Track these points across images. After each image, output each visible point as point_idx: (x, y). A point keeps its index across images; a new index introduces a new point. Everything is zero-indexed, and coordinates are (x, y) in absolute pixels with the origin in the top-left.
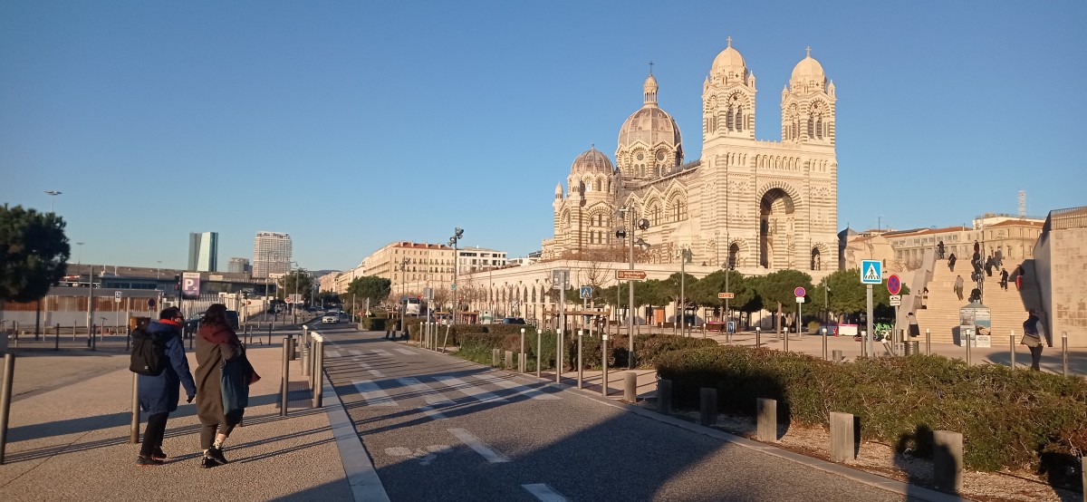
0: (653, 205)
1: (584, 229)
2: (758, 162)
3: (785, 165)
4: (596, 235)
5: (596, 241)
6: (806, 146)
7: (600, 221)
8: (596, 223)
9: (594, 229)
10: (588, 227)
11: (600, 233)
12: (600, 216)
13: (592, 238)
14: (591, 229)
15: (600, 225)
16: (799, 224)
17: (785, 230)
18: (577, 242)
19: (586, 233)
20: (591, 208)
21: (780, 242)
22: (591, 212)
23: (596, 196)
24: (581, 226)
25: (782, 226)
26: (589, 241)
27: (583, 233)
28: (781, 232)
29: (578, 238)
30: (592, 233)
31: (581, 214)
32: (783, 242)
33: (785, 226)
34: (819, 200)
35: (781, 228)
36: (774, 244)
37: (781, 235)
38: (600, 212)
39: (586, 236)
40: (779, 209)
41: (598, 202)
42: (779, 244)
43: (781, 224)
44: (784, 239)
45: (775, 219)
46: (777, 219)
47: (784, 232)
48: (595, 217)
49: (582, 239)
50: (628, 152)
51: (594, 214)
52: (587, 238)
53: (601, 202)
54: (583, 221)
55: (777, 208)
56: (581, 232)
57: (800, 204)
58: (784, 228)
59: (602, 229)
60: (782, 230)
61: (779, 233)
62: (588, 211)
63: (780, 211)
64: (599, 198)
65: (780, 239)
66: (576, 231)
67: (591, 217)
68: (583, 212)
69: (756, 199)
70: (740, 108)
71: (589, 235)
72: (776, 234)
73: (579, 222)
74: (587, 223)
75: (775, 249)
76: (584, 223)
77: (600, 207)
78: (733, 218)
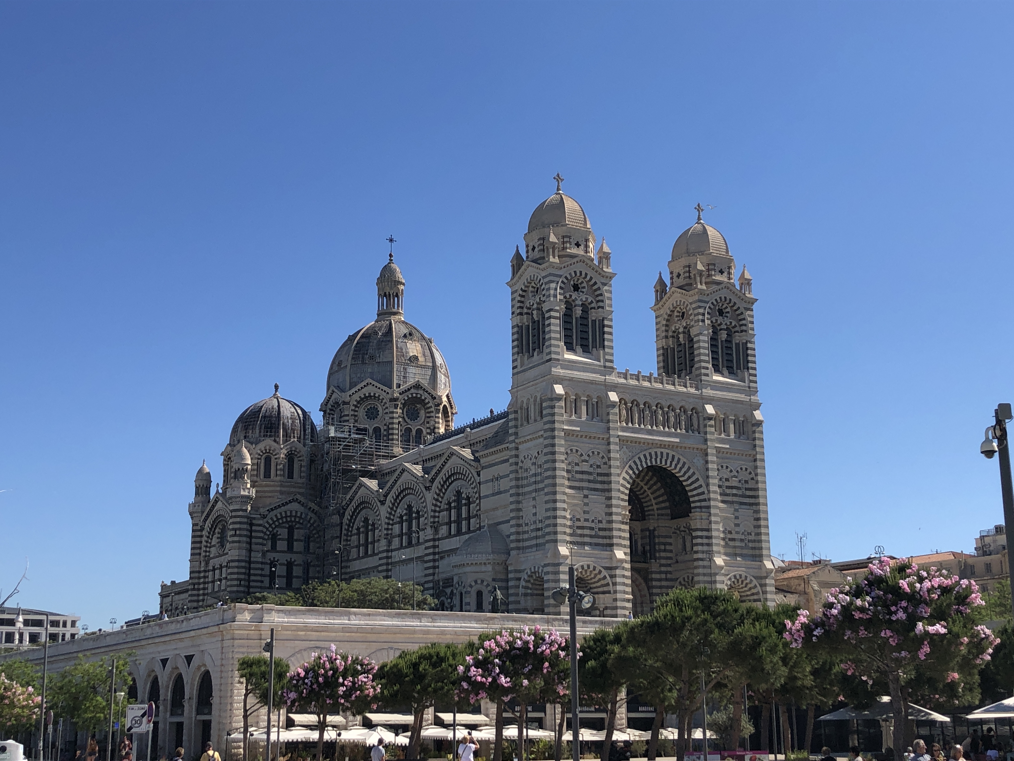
0: (403, 505)
1: (256, 556)
2: (624, 413)
3: (671, 420)
4: (281, 570)
5: (281, 582)
6: (707, 387)
7: (290, 540)
8: (282, 545)
9: (276, 556)
10: (264, 554)
11: (290, 565)
12: (291, 530)
13: (273, 577)
14: (271, 556)
15: (290, 548)
16: (701, 537)
17: (671, 551)
18: (240, 585)
19: (260, 566)
20: (272, 514)
21: (663, 576)
22: (271, 522)
23: (283, 489)
24: (250, 550)
25: (665, 544)
26: (267, 580)
27: (252, 566)
28: (663, 554)
29: (242, 577)
30: (272, 564)
31: (251, 525)
32: (669, 576)
33: (670, 544)
34: (735, 491)
35: (662, 547)
36: (652, 580)
37: (663, 562)
38: (291, 521)
39: (259, 572)
40: (658, 509)
41: (287, 500)
42: (660, 580)
43: (662, 540)
44: (669, 569)
45: (651, 528)
46: (654, 530)
47: (669, 555)
48: (280, 531)
49: (252, 578)
50: (348, 403)
51: (278, 526)
52: (261, 575)
53: (293, 501)
54: (254, 540)
55: (655, 507)
56: (250, 562)
57: (701, 497)
58: (668, 547)
59: (294, 557)
60: (665, 551)
61: (660, 558)
62: (265, 520)
63: (660, 512)
64: (289, 493)
65: (663, 569)
66: (238, 561)
67: (270, 532)
68: (254, 522)
69: (622, 485)
70: (585, 307)
71: (267, 569)
72: (655, 559)
73: (247, 543)
74: (262, 544)
75: (654, 591)
76: (257, 544)
77: (291, 512)
78: (579, 524)
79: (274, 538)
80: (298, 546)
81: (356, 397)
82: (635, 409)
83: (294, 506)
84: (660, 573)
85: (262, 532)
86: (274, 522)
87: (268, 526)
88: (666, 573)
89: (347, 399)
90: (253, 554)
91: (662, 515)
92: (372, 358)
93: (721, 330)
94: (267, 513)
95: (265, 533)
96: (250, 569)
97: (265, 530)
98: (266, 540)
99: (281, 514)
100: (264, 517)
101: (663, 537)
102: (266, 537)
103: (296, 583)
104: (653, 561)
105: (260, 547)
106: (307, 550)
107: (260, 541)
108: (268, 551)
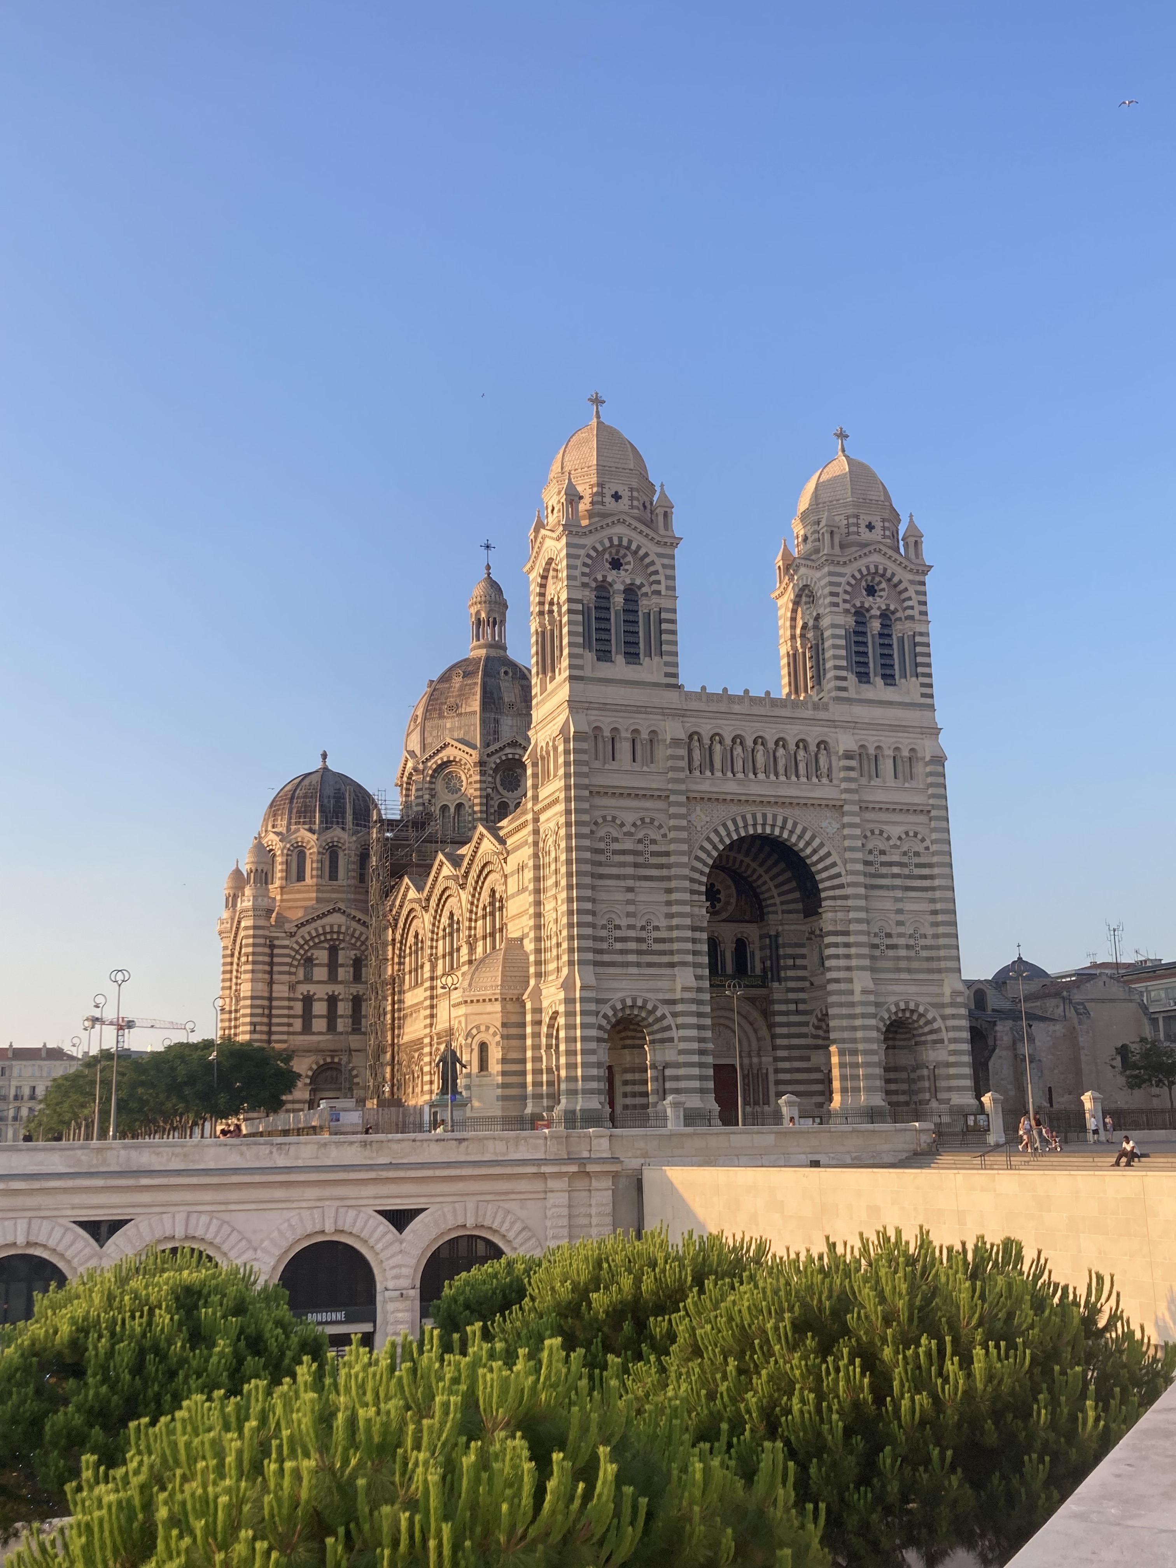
1: (280, 990)
2: (697, 755)
3: (781, 763)
4: (320, 1008)
5: (319, 1025)
6: (844, 707)
7: (333, 966)
8: (321, 973)
9: (312, 988)
10: (292, 987)
11: (332, 1001)
12: (333, 951)
13: (307, 1016)
14: (303, 989)
15: (333, 977)
16: (836, 945)
17: (804, 968)
19: (286, 1003)
20: (304, 931)
21: (792, 1007)
22: (302, 942)
23: (321, 895)
24: (271, 983)
25: (794, 957)
26: (298, 1024)
27: (275, 1003)
28: (790, 973)
30: (308, 1000)
31: (272, 947)
32: (801, 1007)
33: (803, 956)
34: (896, 870)
35: (790, 962)
36: (775, 1013)
37: (791, 984)
38: (332, 939)
39: (286, 1012)
40: (782, 903)
41: (325, 910)
42: (786, 1013)
43: (789, 951)
44: (802, 995)
45: (773, 933)
46: (777, 935)
47: (800, 973)
48: (316, 953)
49: (274, 1020)
51: (316, 946)
52: (289, 1016)
53: (334, 911)
54: (276, 968)
55: (778, 900)
56: (270, 999)
57: (836, 882)
58: (799, 962)
59: (338, 989)
60: (794, 967)
61: (787, 979)
62: (294, 939)
63: (785, 907)
64: (328, 901)
65: (791, 996)
67: (302, 956)
68: (276, 942)
69: (694, 869)
70: (631, 593)
71: (298, 1007)
72: (779, 980)
73: (265, 972)
74: (290, 973)
75: (779, 1030)
76: (281, 973)
77: (332, 926)
78: (618, 933)
79: (309, 964)
80: (345, 973)
82: (717, 748)
83: (337, 919)
84: (788, 1002)
85: (289, 956)
86: (307, 942)
87: (297, 947)
88: (796, 1002)
90: (275, 987)
91: (789, 912)
92: (451, 708)
93: (871, 617)
94: (294, 930)
95: (294, 958)
96: (270, 1008)
97: (293, 953)
98: (296, 967)
99: (316, 930)
100: (292, 935)
101: (790, 945)
102: (295, 963)
103: (342, 1025)
104: (776, 985)
105: (286, 978)
106: (357, 978)
107: (286, 968)
108: (298, 982)
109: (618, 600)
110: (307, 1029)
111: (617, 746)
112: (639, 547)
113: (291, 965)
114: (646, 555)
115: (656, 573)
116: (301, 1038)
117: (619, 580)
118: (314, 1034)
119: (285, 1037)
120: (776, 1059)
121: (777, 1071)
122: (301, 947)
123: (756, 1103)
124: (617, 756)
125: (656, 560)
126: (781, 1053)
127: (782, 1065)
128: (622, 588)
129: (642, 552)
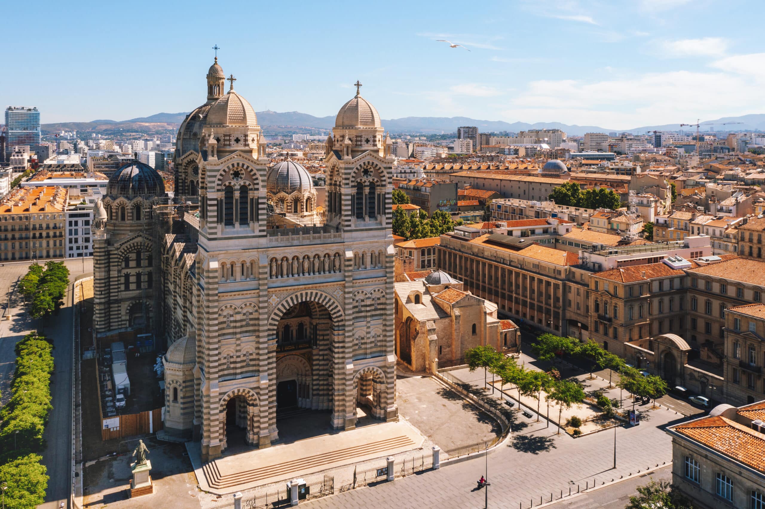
1: (114, 274)
2: (274, 269)
3: (317, 266)
4: (133, 279)
5: (133, 286)
6: (349, 235)
7: (138, 260)
8: (132, 264)
9: (129, 271)
10: (119, 271)
11: (138, 275)
12: (138, 254)
13: (127, 284)
14: (125, 271)
15: (138, 265)
16: (338, 348)
18: (101, 294)
20: (124, 246)
21: (321, 358)
22: (123, 251)
23: (132, 228)
24: (109, 271)
25: (323, 335)
26: (123, 287)
27: (111, 280)
28: (321, 343)
29: (103, 289)
30: (127, 276)
31: (109, 255)
32: (325, 357)
34: (368, 308)
35: (321, 338)
36: (313, 360)
37: (321, 348)
38: (138, 249)
39: (117, 283)
40: (320, 311)
41: (135, 236)
42: (318, 360)
43: (321, 333)
45: (315, 324)
46: (317, 326)
47: (325, 343)
48: (130, 255)
49: (111, 287)
50: (181, 165)
51: (130, 252)
53: (138, 236)
54: (111, 264)
56: (109, 278)
57: (340, 319)
59: (141, 270)
60: (323, 340)
61: (319, 345)
63: (321, 313)
64: (136, 230)
65: (321, 353)
66: (100, 280)
67: (124, 257)
68: (111, 253)
69: (271, 324)
70: (244, 190)
71: (123, 280)
72: (316, 345)
73: (105, 267)
74: (118, 265)
75: (315, 368)
76: (113, 266)
77: (137, 243)
78: (232, 360)
79: (127, 260)
80: (144, 263)
81: (185, 161)
82: (285, 263)
83: (139, 239)
84: (319, 355)
85: (117, 258)
86: (125, 251)
87: (120, 253)
88: (323, 355)
89: (180, 162)
90: (111, 273)
91: (322, 315)
93: (365, 187)
94: (119, 246)
95: (119, 259)
96: (109, 282)
97: (119, 257)
99: (130, 245)
100: (118, 249)
101: (322, 330)
102: (121, 261)
103: (144, 285)
104: (315, 347)
105: (116, 268)
106: (150, 265)
107: (116, 264)
108: (123, 269)
109: (237, 195)
110: (127, 288)
111: (234, 269)
112: (248, 167)
113: (118, 262)
114: (252, 170)
115: (257, 179)
116: (124, 293)
117: (237, 184)
118: (130, 290)
119: (116, 294)
120: (313, 380)
121: (313, 385)
122: (123, 253)
123: (304, 397)
124: (234, 274)
125: (257, 172)
126: (315, 378)
127: (315, 383)
128: (239, 187)
129: (249, 169)
